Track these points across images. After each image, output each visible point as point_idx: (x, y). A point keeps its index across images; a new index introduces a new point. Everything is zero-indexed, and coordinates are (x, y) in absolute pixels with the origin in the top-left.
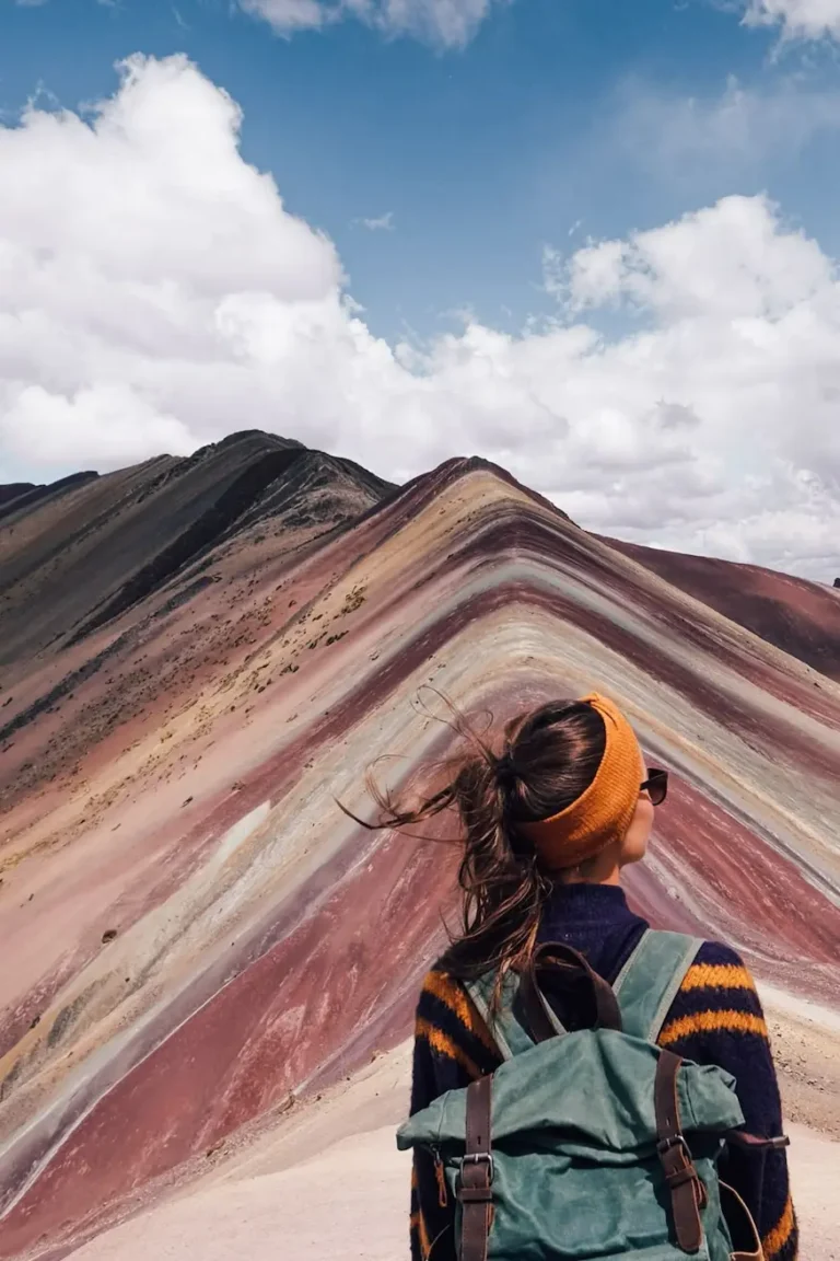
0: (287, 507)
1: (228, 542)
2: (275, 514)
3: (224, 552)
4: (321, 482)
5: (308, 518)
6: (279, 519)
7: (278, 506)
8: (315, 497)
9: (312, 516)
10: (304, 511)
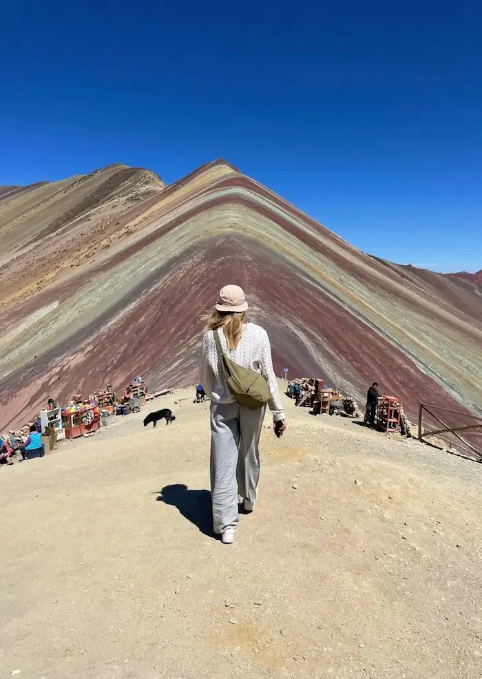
0: (129, 193)
1: (98, 208)
2: (123, 196)
3: (97, 211)
4: (147, 183)
5: (139, 199)
6: (125, 198)
7: (124, 192)
8: (143, 189)
9: (141, 198)
10: (138, 195)
